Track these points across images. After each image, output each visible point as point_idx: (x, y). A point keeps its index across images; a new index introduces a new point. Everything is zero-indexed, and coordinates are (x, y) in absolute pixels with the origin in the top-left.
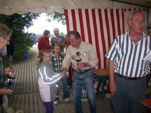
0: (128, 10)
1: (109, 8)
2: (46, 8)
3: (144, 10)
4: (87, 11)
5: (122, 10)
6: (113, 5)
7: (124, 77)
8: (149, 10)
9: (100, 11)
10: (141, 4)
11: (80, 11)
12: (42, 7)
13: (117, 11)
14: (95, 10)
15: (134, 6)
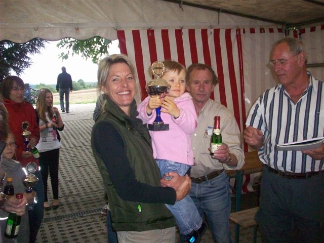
0: (249, 32)
1: (211, 28)
2: (77, 27)
3: (280, 31)
4: (165, 33)
5: (238, 30)
6: (220, 21)
7: (280, 174)
8: (289, 31)
9: (192, 33)
10: (276, 19)
11: (150, 34)
12: (68, 25)
13: (228, 33)
14: (183, 31)
15: (260, 23)
